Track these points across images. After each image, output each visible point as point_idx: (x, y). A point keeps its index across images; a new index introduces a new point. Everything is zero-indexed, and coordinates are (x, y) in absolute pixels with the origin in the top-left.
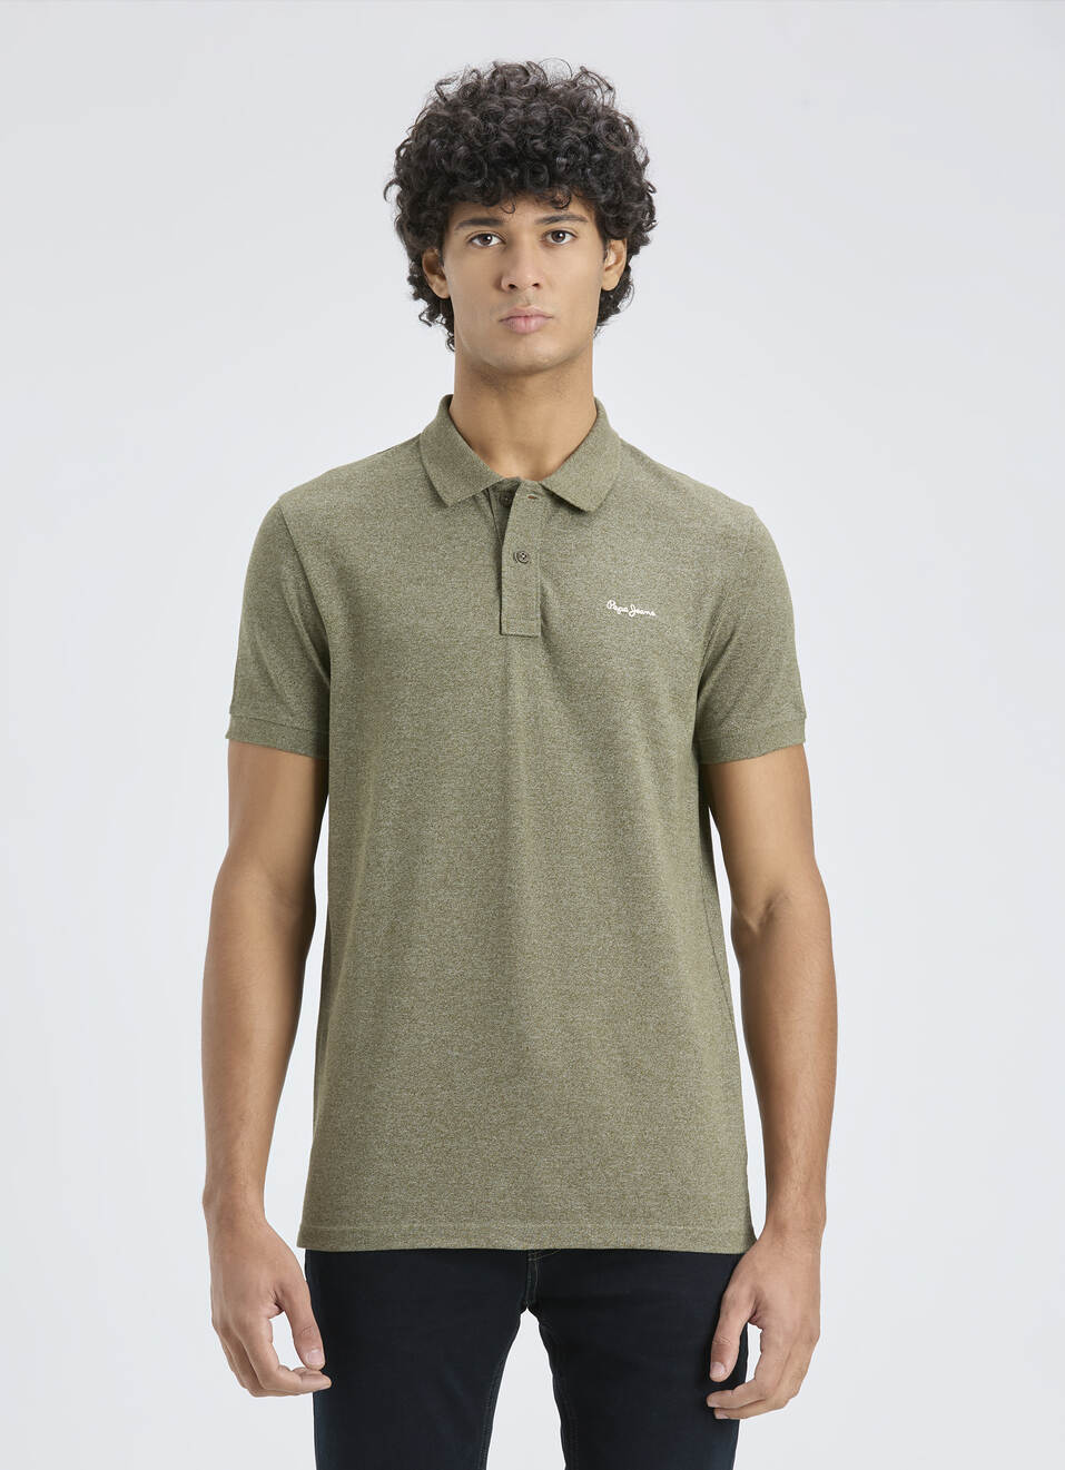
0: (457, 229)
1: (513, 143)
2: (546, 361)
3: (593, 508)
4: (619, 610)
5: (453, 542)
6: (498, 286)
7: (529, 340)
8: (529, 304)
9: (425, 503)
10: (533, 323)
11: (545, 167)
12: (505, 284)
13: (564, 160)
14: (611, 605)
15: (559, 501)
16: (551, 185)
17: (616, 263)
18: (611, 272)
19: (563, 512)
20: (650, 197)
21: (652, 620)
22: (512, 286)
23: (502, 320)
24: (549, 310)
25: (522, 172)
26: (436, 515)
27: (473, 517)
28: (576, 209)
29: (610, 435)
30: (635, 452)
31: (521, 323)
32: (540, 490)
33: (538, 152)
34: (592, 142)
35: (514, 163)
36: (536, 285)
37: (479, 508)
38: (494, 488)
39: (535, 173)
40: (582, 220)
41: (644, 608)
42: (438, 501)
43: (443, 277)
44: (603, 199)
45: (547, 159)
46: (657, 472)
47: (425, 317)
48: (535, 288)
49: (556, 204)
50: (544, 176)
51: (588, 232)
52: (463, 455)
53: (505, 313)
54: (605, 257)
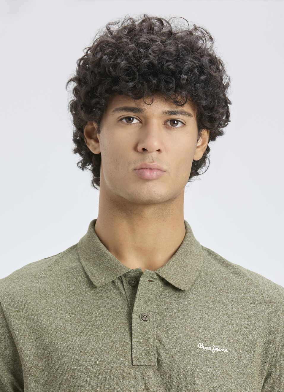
0: (113, 112)
1: (156, 62)
2: (159, 198)
3: (187, 288)
4: (206, 349)
5: (102, 309)
6: (135, 148)
7: (150, 184)
8: (154, 162)
9: (84, 286)
10: (155, 174)
11: (174, 80)
12: (140, 148)
13: (186, 77)
14: (201, 345)
15: (167, 284)
16: (176, 91)
17: (202, 145)
18: (199, 149)
19: (169, 290)
20: (228, 107)
21: (226, 355)
22: (144, 150)
23: (135, 170)
24: (165, 167)
25: (159, 81)
26: (90, 293)
27: (112, 293)
28: (187, 108)
29: (194, 242)
30: (210, 253)
31: (147, 173)
32: (156, 276)
33: (171, 70)
34: (201, 68)
36: (159, 150)
37: (116, 288)
38: (125, 275)
39: (167, 83)
40: (189, 115)
41: (221, 348)
42: (91, 285)
43: (97, 141)
44: (204, 103)
45: (175, 74)
46: (226, 264)
47: (80, 165)
48: (158, 152)
49: (177, 103)
50: (172, 85)
51: (192, 123)
52: (104, 256)
53: (138, 165)
54: (198, 140)
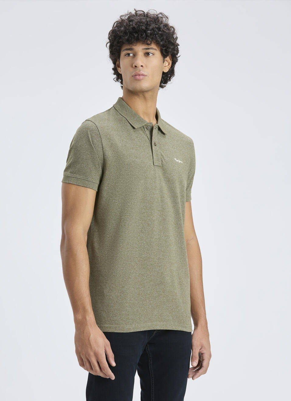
0: (122, 52)
1: (136, 27)
4: (177, 161)
5: (138, 139)
6: (132, 66)
7: (140, 82)
8: (140, 72)
9: (128, 127)
10: (141, 77)
11: (145, 34)
12: (134, 66)
13: (150, 32)
14: (175, 159)
16: (146, 39)
17: (168, 65)
18: (166, 67)
21: (182, 164)
22: (136, 66)
23: (133, 76)
24: (146, 74)
25: (138, 35)
26: (132, 131)
27: (141, 132)
28: (153, 46)
31: (138, 77)
32: (157, 127)
33: (143, 29)
34: (159, 29)
35: (136, 32)
36: (142, 66)
37: (142, 130)
38: (146, 125)
39: (142, 35)
40: (155, 49)
41: (180, 161)
43: (120, 68)
44: (161, 43)
45: (145, 31)
48: (142, 67)
49: (148, 44)
50: (144, 36)
51: (158, 53)
52: (136, 115)
53: (133, 74)
54: (164, 62)
